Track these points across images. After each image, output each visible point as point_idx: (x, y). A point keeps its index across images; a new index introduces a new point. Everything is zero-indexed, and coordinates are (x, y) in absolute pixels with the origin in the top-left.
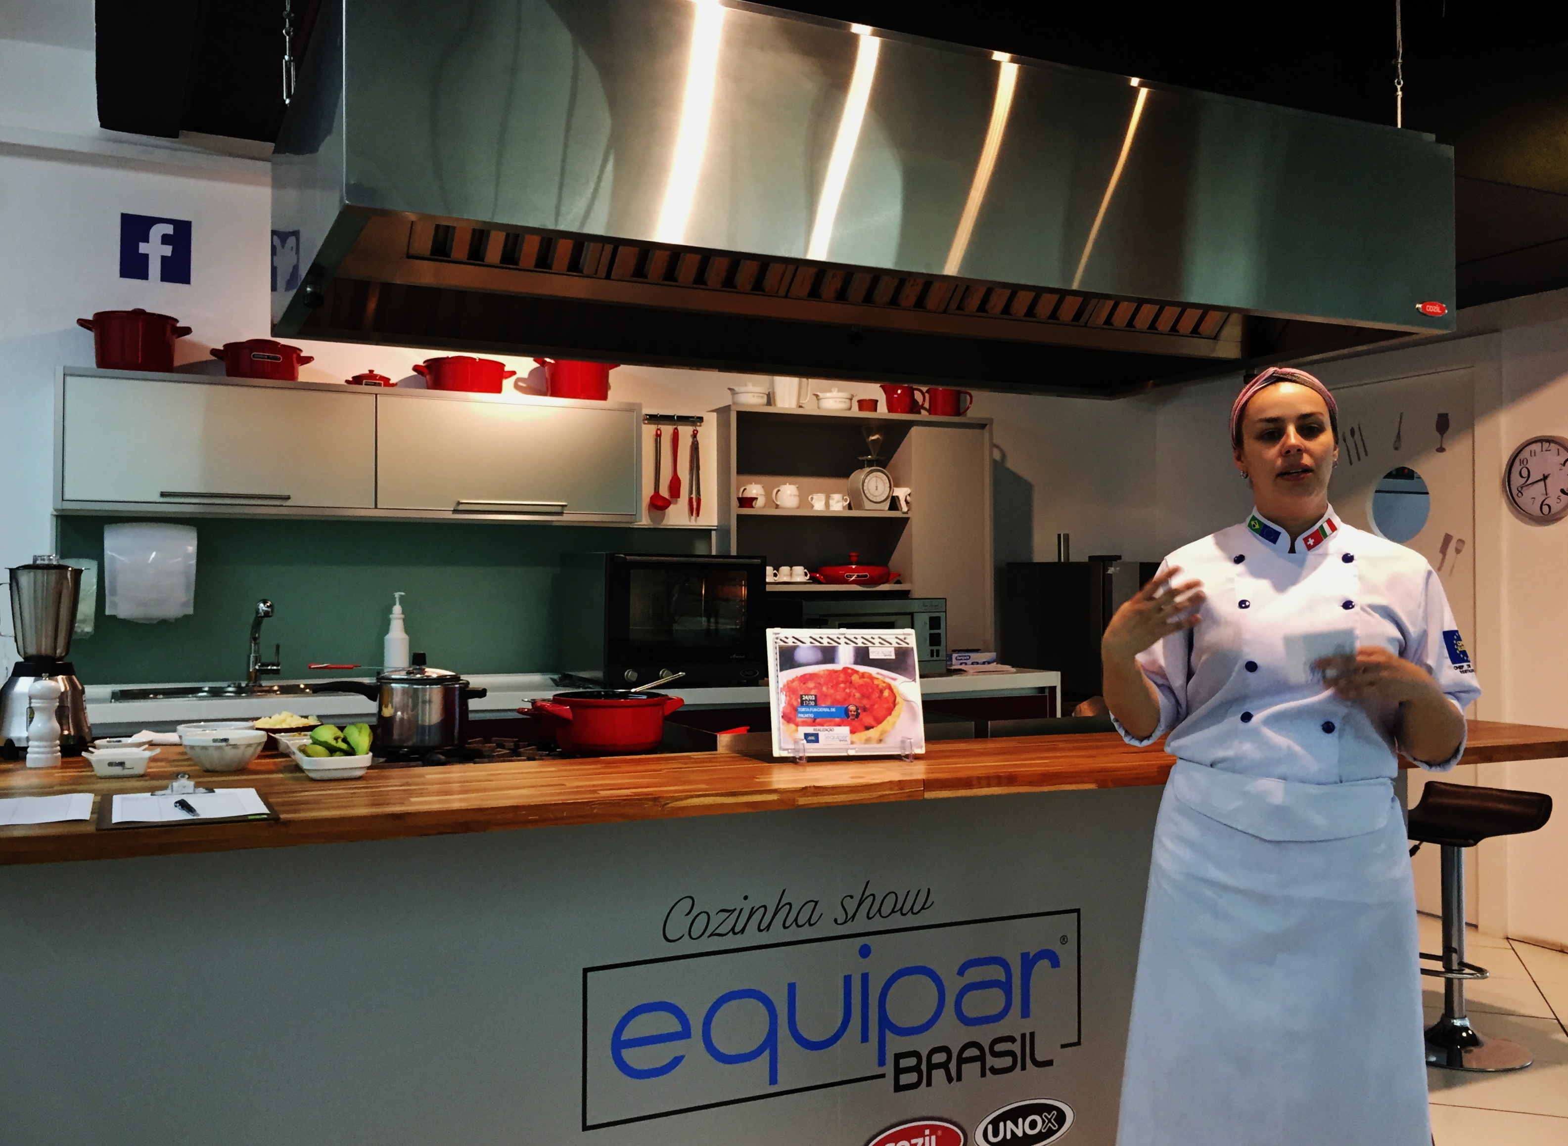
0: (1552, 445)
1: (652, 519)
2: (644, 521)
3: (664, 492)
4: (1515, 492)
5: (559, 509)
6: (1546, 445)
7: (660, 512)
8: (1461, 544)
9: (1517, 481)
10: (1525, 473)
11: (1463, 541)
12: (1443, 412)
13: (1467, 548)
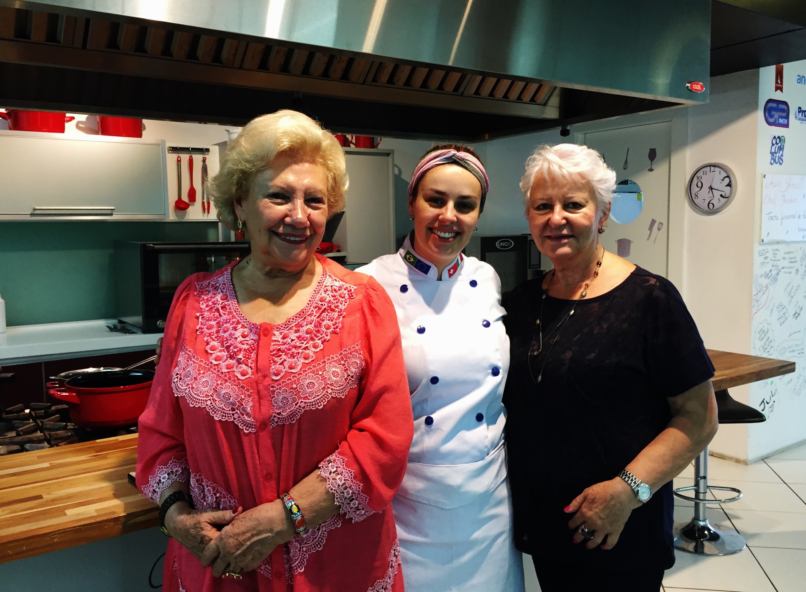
0: (716, 168)
1: (177, 216)
2: (172, 217)
3: (185, 198)
4: (693, 196)
5: (109, 212)
6: (713, 168)
7: (182, 211)
8: (660, 224)
9: (695, 189)
10: (700, 185)
11: (662, 224)
12: (653, 147)
13: (665, 227)
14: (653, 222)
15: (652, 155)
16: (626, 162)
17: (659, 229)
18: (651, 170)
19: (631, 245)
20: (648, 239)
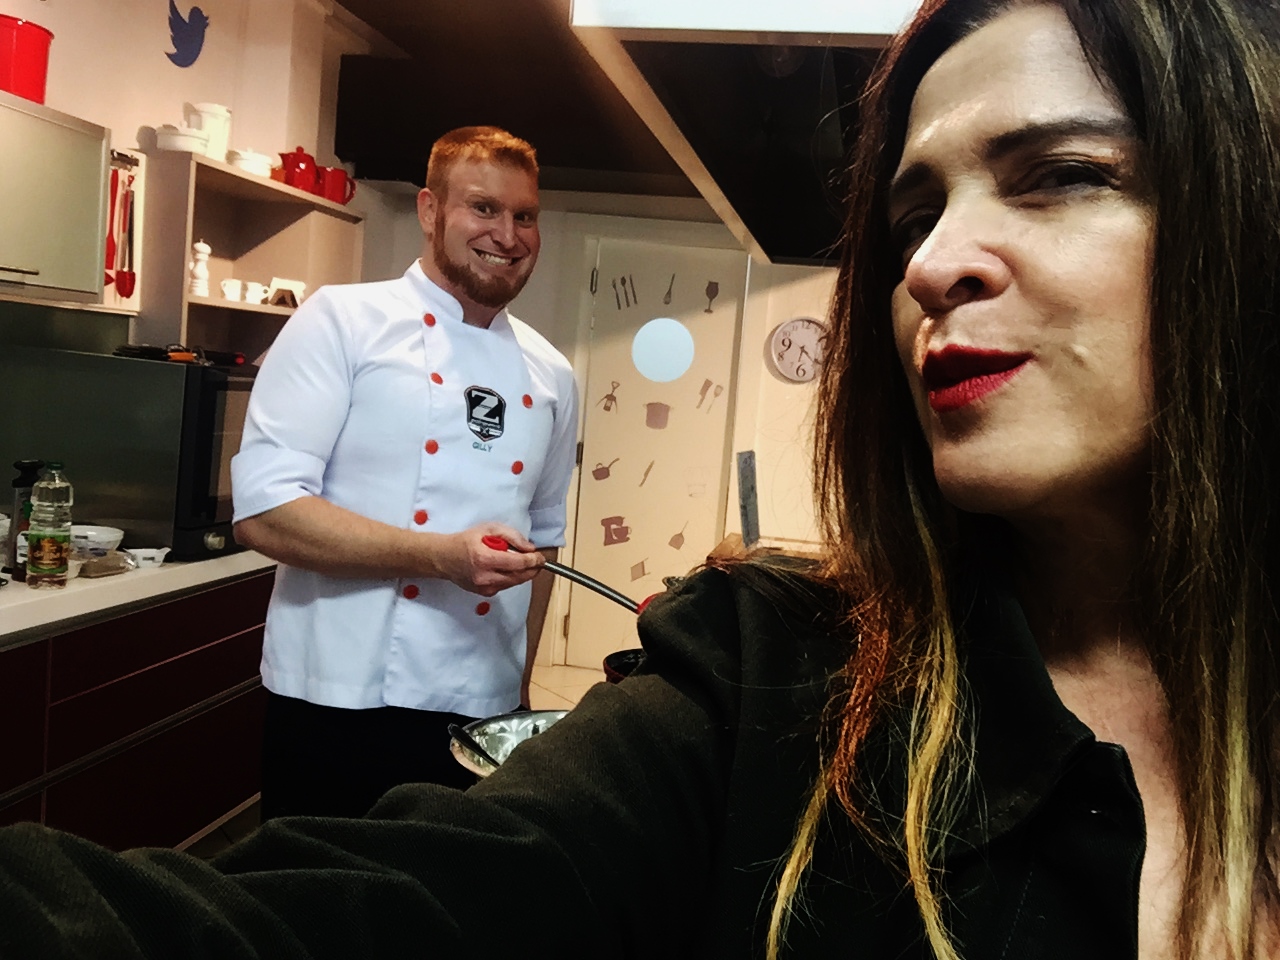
0: (812, 324)
4: (775, 356)
6: (806, 324)
8: (719, 388)
9: (779, 347)
10: (787, 343)
11: (722, 388)
12: (714, 281)
13: (725, 395)
14: (707, 384)
15: (712, 290)
16: (669, 293)
17: (716, 395)
18: (709, 311)
19: (670, 414)
20: (698, 407)
